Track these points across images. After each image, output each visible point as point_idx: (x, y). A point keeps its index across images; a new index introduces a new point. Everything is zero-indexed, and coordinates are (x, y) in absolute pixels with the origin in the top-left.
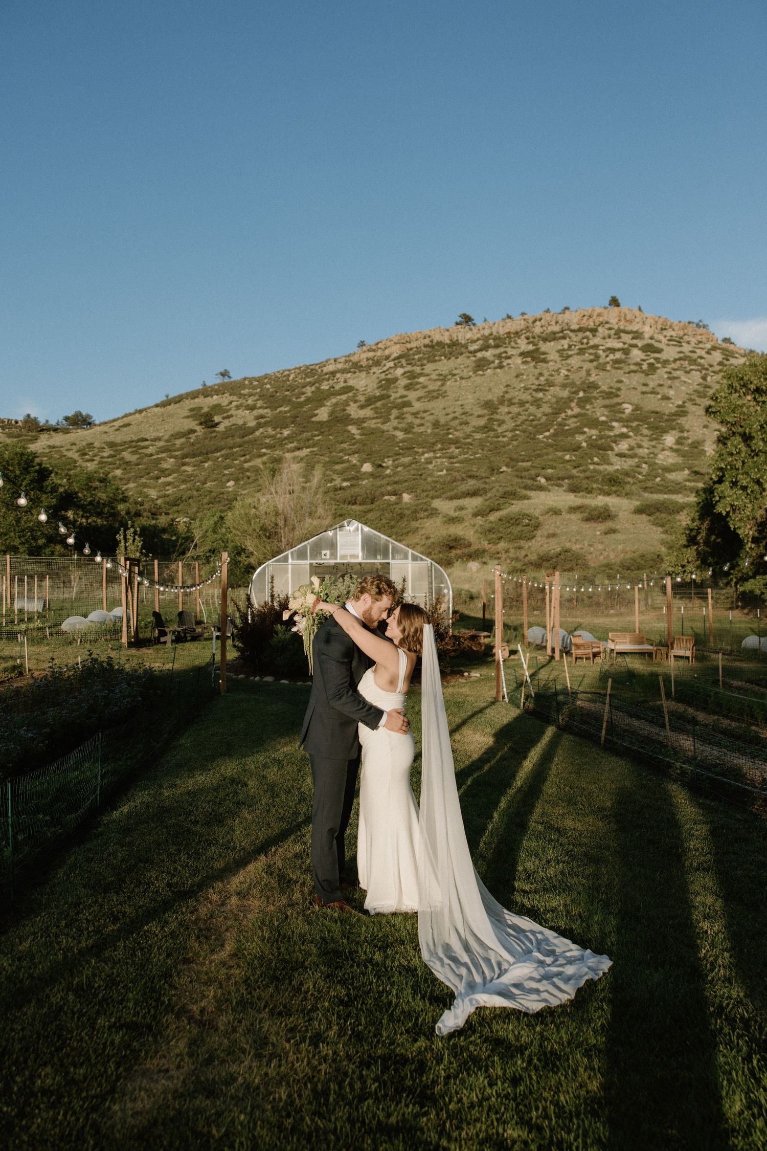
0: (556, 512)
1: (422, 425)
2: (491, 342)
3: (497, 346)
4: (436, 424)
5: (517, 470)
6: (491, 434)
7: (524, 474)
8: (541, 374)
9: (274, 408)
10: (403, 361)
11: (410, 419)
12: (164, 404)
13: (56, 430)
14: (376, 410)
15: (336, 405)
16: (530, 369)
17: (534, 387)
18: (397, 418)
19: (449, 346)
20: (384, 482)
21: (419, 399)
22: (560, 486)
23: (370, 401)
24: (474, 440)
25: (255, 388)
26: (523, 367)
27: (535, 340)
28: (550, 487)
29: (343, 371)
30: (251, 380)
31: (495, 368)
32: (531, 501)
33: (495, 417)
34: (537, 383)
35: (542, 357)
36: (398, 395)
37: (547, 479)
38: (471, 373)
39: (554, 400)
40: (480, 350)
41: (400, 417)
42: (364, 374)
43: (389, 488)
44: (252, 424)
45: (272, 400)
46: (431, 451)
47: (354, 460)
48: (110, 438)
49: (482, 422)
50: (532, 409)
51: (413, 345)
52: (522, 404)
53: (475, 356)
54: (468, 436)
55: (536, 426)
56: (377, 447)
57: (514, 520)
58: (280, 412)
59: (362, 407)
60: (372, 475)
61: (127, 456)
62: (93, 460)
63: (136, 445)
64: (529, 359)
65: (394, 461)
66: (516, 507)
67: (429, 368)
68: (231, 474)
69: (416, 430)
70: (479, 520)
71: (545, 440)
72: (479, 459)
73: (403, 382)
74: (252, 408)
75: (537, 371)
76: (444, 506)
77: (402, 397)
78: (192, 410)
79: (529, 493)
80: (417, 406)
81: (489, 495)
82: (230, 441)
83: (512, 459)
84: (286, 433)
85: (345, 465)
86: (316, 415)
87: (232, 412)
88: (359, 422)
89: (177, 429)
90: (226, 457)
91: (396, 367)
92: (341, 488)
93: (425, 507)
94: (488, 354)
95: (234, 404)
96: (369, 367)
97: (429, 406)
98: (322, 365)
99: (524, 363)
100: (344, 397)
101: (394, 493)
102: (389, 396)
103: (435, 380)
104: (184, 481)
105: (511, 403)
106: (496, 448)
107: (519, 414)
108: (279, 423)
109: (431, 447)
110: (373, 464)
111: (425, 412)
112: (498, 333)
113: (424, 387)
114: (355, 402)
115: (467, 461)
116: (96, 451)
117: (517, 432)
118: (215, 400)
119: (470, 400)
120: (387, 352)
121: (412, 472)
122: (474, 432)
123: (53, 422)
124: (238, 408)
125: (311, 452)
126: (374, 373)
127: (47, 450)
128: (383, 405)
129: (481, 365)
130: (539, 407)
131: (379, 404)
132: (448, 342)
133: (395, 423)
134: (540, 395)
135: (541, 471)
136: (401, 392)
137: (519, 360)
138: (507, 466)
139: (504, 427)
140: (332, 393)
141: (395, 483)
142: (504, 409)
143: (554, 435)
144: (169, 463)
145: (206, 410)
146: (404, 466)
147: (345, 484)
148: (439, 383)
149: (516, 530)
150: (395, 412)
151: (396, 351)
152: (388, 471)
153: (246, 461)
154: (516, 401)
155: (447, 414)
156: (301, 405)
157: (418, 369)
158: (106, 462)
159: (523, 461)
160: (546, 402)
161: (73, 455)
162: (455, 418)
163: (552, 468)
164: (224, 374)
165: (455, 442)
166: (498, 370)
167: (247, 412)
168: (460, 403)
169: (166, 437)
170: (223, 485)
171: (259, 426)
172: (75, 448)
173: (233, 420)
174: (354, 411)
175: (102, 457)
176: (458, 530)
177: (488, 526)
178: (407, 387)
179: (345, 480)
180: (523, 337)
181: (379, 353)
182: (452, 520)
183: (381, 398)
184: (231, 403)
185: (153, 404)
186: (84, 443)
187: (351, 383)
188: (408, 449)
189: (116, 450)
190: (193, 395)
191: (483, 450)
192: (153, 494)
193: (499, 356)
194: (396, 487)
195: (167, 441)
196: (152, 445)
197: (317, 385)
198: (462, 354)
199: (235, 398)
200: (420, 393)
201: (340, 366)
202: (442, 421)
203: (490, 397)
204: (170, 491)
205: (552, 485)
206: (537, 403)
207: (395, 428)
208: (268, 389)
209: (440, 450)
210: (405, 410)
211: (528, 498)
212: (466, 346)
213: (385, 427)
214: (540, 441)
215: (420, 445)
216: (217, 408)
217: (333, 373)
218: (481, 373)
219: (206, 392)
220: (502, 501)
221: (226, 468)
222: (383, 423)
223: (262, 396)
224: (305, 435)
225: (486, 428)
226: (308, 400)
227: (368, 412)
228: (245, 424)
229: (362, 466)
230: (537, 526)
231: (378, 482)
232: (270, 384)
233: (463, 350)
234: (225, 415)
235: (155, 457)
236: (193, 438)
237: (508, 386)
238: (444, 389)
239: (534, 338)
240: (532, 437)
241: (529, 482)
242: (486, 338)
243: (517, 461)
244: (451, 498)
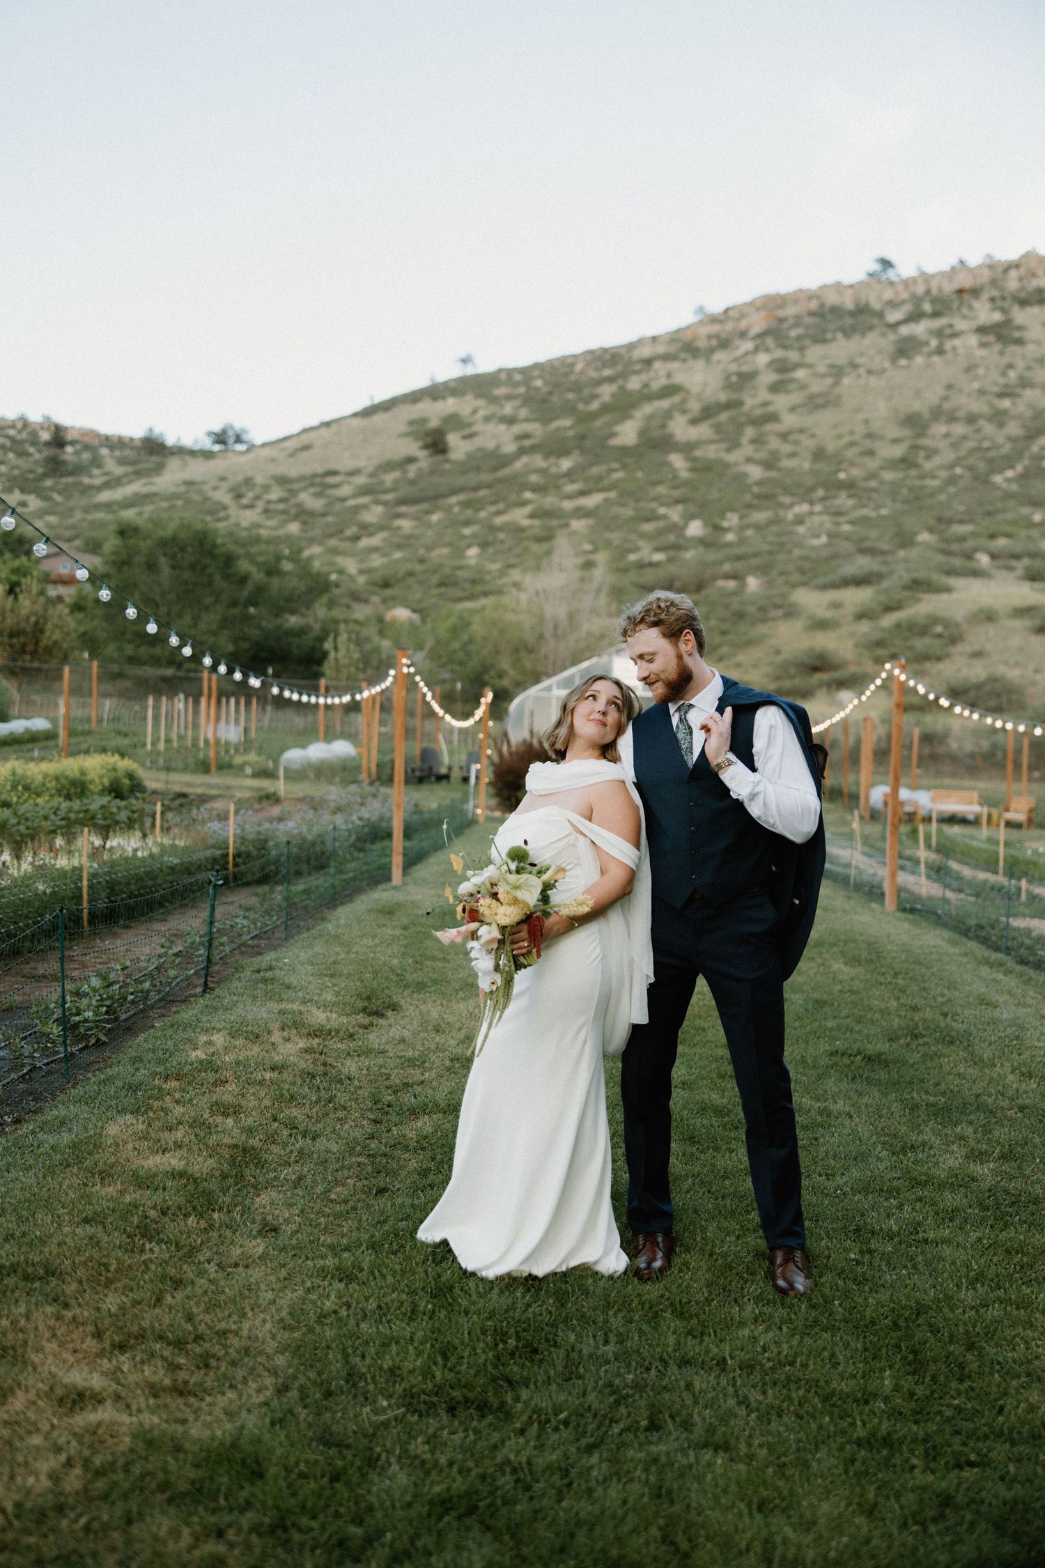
0: (989, 616)
1: (793, 455)
2: (927, 307)
3: (936, 315)
4: (819, 454)
5: (947, 541)
6: (913, 472)
7: (955, 547)
8: (1010, 366)
9: (545, 421)
10: (770, 341)
11: (774, 443)
12: (368, 412)
13: (192, 453)
14: (718, 428)
15: (650, 418)
16: (991, 355)
17: (995, 389)
18: (754, 441)
19: (852, 314)
20: (720, 555)
21: (793, 409)
22: (1011, 569)
23: (708, 412)
24: (882, 482)
25: (516, 385)
26: (979, 353)
27: (1006, 305)
28: (994, 572)
29: (666, 358)
30: (510, 372)
31: (930, 354)
32: (955, 596)
33: (925, 442)
34: (1002, 381)
35: (1016, 334)
36: (757, 401)
37: (994, 556)
38: (887, 364)
39: (1029, 413)
40: (906, 321)
41: (757, 441)
42: (699, 364)
43: (727, 567)
44: (510, 448)
45: (542, 406)
46: (803, 501)
47: (675, 514)
48: (280, 470)
49: (898, 451)
50: (989, 428)
51: (791, 311)
52: (971, 419)
53: (896, 332)
54: (872, 476)
55: (990, 461)
56: (714, 494)
57: (922, 629)
58: (558, 429)
59: (694, 422)
60: (702, 542)
61: (307, 499)
62: (250, 506)
63: (321, 481)
64: (991, 338)
65: (741, 518)
66: (926, 606)
67: (815, 353)
68: (474, 536)
69: (786, 463)
70: (864, 627)
71: (1005, 486)
72: (885, 517)
73: (770, 377)
74: (510, 421)
75: (1006, 360)
76: (810, 600)
77: (765, 404)
78: (411, 423)
79: (953, 581)
80: (789, 421)
81: (886, 584)
82: (473, 479)
83: (940, 520)
84: (566, 464)
85: (661, 524)
86: (613, 435)
87: (476, 428)
88: (687, 448)
89: (388, 456)
90: (466, 504)
91: (757, 349)
92: (652, 565)
93: (778, 601)
94: (919, 329)
95: (481, 413)
96: (711, 350)
97: (808, 420)
98: (631, 346)
99: (983, 345)
100: (665, 404)
101: (734, 576)
102: (739, 403)
103: (823, 376)
104: (400, 547)
105: (952, 418)
106: (918, 498)
107: (965, 438)
108: (555, 448)
109: (805, 494)
110: (706, 524)
111: (801, 431)
112: (940, 289)
113: (803, 387)
114: (684, 412)
115: (865, 521)
116: (258, 490)
117: (958, 471)
118: (450, 405)
119: (880, 411)
120: (743, 324)
121: (771, 539)
122: (882, 468)
123: (188, 441)
124: (487, 419)
125: (606, 500)
126: (719, 362)
127: (182, 489)
128: (732, 420)
129: (906, 349)
130: (1001, 425)
131: (724, 417)
132: (850, 306)
133: (747, 450)
134: (1006, 404)
135: (985, 542)
136: (764, 395)
137: (973, 340)
138: (931, 530)
139: (937, 461)
140: (647, 396)
141: (738, 558)
142: (940, 429)
143: (1024, 477)
144: (373, 515)
145: (434, 423)
146: (758, 527)
147: (658, 557)
148: (829, 381)
149: (920, 644)
150: (750, 432)
151: (758, 323)
152: (730, 537)
153: (498, 513)
154: (961, 414)
155: (840, 437)
156: (593, 416)
157: (794, 356)
158: (276, 511)
159: (961, 522)
160: (1015, 417)
161: (222, 496)
162: (852, 444)
163: (1008, 535)
164: (465, 361)
165: (850, 486)
166: (936, 359)
167: (503, 427)
168: (861, 416)
169: (370, 469)
170: (460, 553)
171: (522, 451)
172: (225, 486)
173: (478, 442)
174: (680, 429)
175: (269, 502)
176: (826, 642)
177: (877, 635)
178: (775, 388)
179: (658, 549)
180: (985, 296)
181: (729, 326)
182: (821, 625)
183: (729, 405)
184: (475, 412)
185: (351, 412)
186: (240, 478)
187: (679, 379)
188: (766, 498)
189: (290, 491)
190: (414, 397)
191: (894, 501)
192: (351, 566)
193: (939, 334)
194: (740, 565)
195: (371, 475)
196: (348, 483)
197: (620, 382)
198: (871, 328)
199: (481, 402)
200: (795, 398)
201: (661, 349)
202: (831, 447)
203: (916, 406)
204: (377, 561)
205: (998, 567)
206: (999, 417)
207: (749, 460)
208: (538, 389)
209: (823, 499)
210: (768, 427)
211: (948, 590)
212: (880, 315)
213: (731, 458)
214: (995, 487)
215: (787, 491)
216: (454, 421)
217: (648, 362)
218: (903, 362)
219: (435, 392)
220: (906, 594)
221: (467, 523)
222: (729, 450)
223: (527, 400)
224: (595, 470)
225: (906, 462)
226: (605, 409)
227: (703, 431)
228: (498, 447)
229: (686, 526)
230: (954, 640)
231: (711, 556)
232: (542, 377)
233: (876, 321)
234: (466, 432)
235: (352, 502)
236: (412, 471)
237: (950, 387)
238: (837, 390)
239: (1004, 299)
240: (982, 479)
241: (957, 562)
242: (917, 300)
243: (950, 522)
244: (824, 587)
